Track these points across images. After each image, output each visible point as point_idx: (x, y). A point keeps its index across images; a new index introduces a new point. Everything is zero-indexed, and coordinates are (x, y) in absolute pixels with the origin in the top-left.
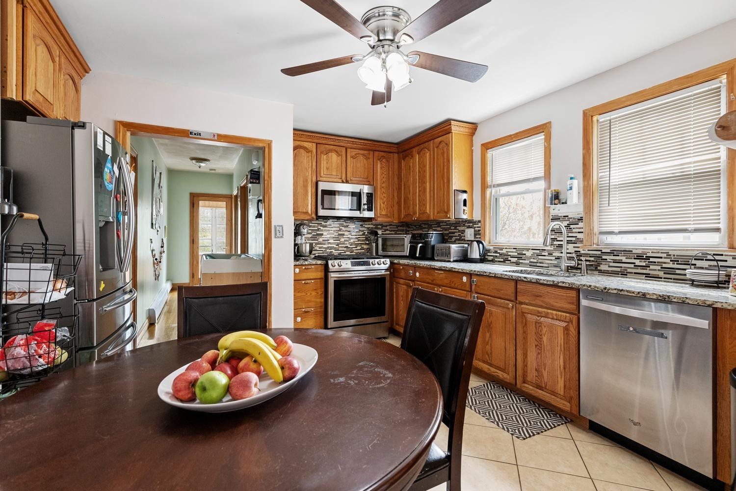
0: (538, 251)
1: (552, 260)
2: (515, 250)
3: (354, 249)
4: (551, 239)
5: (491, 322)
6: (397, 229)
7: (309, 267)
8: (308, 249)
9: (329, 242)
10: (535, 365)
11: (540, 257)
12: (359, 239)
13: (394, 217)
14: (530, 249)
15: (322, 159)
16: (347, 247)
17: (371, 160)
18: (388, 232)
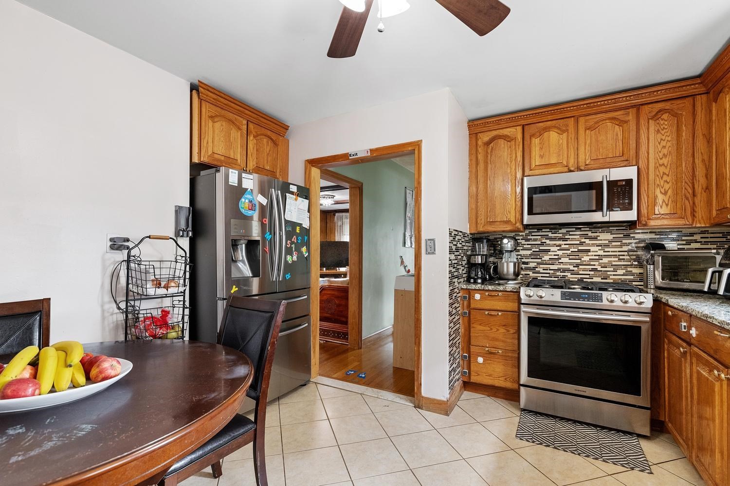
3: (609, 273)
7: (493, 293)
9: (560, 261)
12: (621, 257)
13: (693, 216)
15: (533, 144)
16: (595, 270)
17: (632, 125)
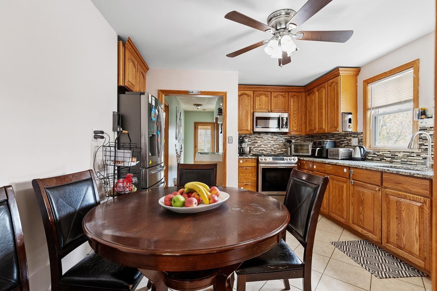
0: (408, 153)
1: (420, 160)
2: (389, 153)
3: (276, 151)
4: (419, 144)
5: (364, 200)
6: (305, 139)
7: (248, 160)
8: (248, 150)
9: (261, 146)
10: (396, 232)
11: (409, 158)
12: (280, 145)
13: (302, 132)
14: (401, 152)
15: (257, 99)
16: (272, 150)
17: (287, 97)
18: (299, 141)
